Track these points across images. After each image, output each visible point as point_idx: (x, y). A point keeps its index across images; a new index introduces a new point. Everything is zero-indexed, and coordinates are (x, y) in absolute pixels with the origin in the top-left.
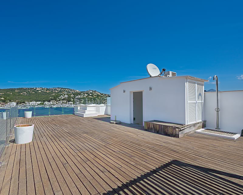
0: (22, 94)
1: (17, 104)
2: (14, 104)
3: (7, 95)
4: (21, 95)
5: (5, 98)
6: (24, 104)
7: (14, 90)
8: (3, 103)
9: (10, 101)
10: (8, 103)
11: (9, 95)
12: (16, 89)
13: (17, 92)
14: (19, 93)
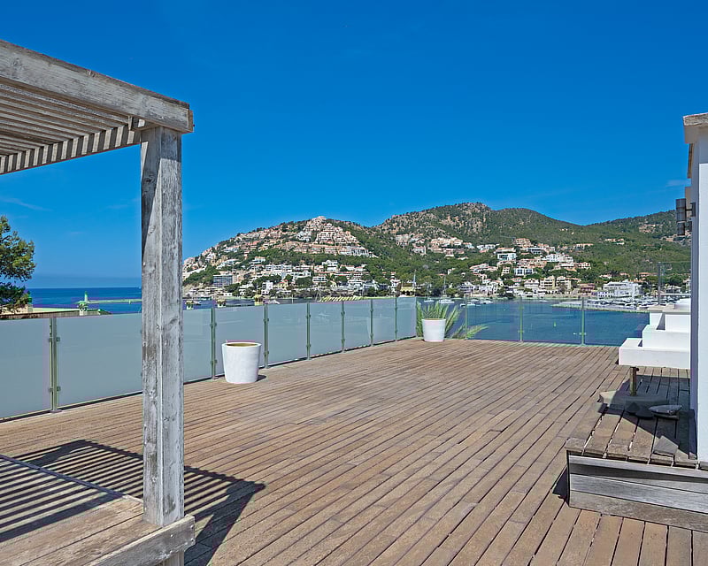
0: (670, 239)
1: (645, 288)
2: (632, 288)
3: (605, 252)
4: (667, 247)
5: (594, 264)
6: (675, 291)
7: (635, 227)
8: (586, 285)
9: (615, 274)
10: (605, 285)
11: (610, 251)
12: (642, 219)
13: (648, 236)
14: (659, 237)
